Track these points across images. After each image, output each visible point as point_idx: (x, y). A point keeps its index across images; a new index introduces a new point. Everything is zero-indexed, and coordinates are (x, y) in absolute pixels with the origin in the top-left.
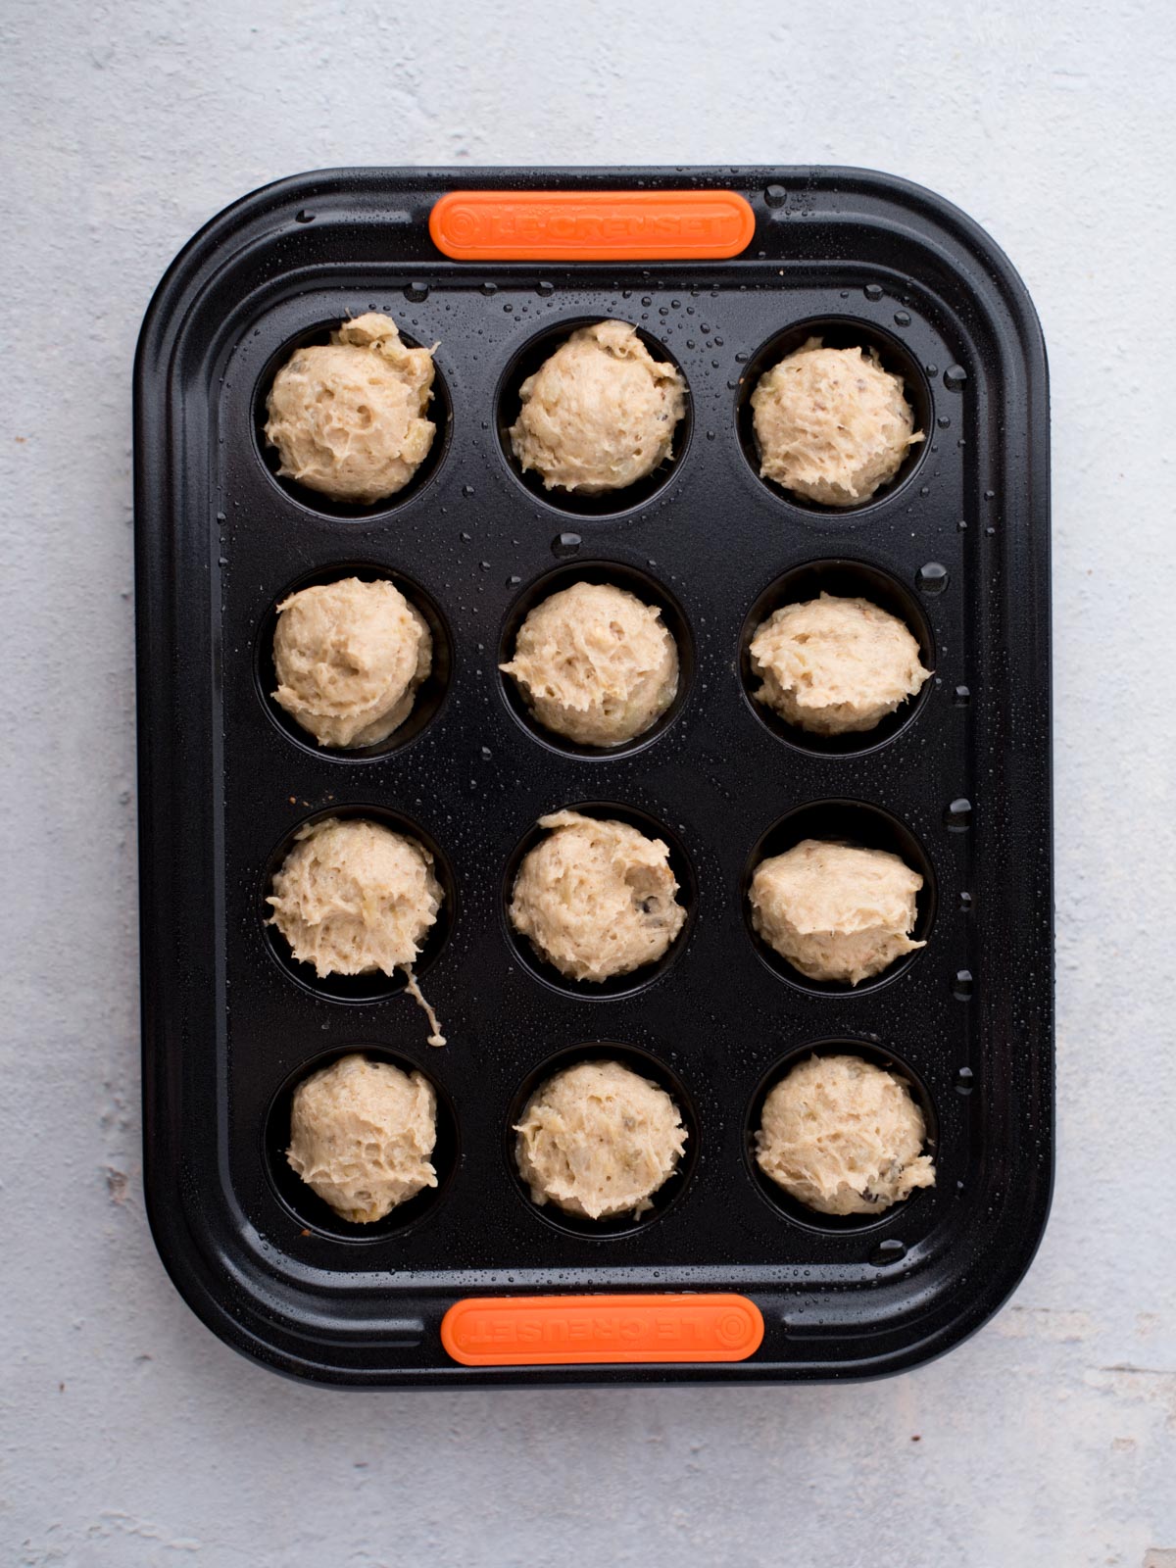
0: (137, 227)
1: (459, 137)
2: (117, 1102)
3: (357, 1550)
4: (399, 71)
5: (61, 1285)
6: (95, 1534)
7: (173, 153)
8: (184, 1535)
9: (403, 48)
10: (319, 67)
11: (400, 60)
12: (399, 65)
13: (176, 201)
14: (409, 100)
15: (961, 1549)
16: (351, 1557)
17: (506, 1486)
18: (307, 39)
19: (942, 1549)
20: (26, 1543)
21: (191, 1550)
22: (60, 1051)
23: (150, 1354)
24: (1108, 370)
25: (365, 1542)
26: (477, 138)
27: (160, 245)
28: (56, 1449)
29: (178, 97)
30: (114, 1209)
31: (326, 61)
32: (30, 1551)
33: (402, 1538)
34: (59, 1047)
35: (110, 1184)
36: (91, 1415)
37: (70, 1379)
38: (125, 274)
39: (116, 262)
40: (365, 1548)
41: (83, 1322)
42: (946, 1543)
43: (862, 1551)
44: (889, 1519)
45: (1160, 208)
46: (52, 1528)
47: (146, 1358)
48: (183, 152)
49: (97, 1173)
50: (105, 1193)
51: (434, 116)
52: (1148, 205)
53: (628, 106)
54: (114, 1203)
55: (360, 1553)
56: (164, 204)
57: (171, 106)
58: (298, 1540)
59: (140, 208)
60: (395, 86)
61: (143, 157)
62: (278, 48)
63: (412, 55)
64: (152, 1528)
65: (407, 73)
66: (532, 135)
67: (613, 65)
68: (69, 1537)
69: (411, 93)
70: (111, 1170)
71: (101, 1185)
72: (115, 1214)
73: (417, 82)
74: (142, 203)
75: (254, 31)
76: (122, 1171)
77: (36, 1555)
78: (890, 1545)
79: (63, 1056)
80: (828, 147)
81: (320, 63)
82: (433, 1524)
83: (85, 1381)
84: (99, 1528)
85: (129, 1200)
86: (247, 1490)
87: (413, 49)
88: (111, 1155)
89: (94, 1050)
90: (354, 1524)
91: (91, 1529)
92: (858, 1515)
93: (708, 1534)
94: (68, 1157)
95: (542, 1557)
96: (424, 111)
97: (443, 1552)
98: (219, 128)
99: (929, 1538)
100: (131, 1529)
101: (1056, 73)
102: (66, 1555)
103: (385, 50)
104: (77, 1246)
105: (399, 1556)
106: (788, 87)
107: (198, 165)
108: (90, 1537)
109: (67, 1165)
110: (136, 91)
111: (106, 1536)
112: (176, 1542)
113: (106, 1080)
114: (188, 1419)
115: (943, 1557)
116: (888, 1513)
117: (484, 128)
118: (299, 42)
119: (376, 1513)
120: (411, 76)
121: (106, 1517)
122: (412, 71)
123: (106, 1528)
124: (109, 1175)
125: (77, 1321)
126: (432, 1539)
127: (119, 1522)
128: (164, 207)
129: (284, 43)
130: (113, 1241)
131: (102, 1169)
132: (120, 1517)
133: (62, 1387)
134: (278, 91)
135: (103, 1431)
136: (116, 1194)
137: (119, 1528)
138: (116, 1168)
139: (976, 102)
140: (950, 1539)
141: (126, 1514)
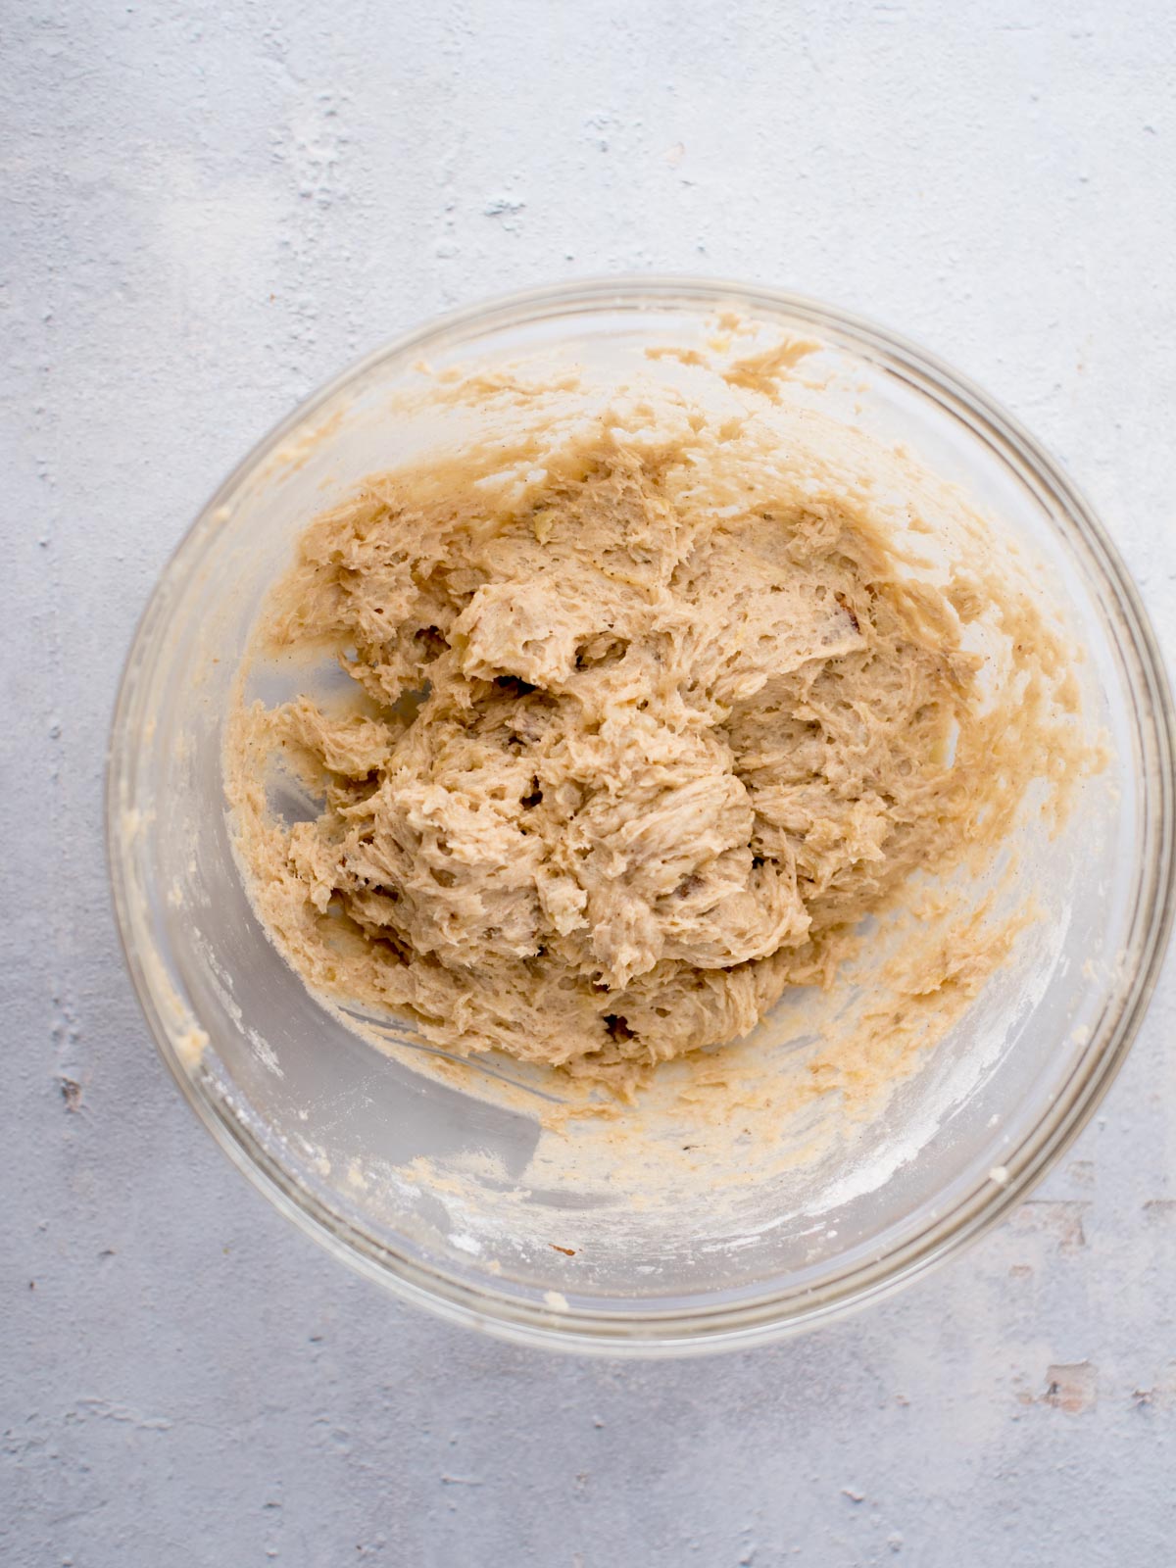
0: (33, 199)
1: (327, 99)
2: (67, 1016)
3: (317, 1418)
4: (267, 41)
5: (25, 1190)
6: (72, 1420)
7: (61, 128)
8: (155, 1415)
9: (269, 19)
10: (193, 42)
11: (268, 31)
12: (267, 35)
13: (67, 173)
14: (279, 67)
15: (877, 1378)
16: (312, 1425)
17: (452, 1350)
18: (179, 15)
19: (860, 1379)
20: (8, 1433)
21: (162, 1429)
22: (9, 972)
23: (112, 1249)
24: (942, 280)
25: (324, 1410)
26: (345, 99)
27: (55, 215)
28: (30, 1343)
29: (63, 77)
30: (70, 1116)
31: (199, 36)
32: (13, 1440)
33: (358, 1404)
34: (9, 968)
35: (65, 1093)
36: (61, 1310)
37: (39, 1278)
38: (24, 244)
39: (14, 234)
40: (324, 1416)
41: (47, 1224)
42: (863, 1374)
43: (786, 1386)
44: (809, 1356)
45: (980, 127)
46: (31, 1418)
47: (109, 1253)
48: (71, 127)
49: (52, 1083)
50: (60, 1101)
51: (302, 81)
52: (969, 126)
53: (482, 61)
54: (70, 1111)
55: (322, 1421)
56: (56, 177)
57: (57, 85)
58: (262, 1413)
59: (35, 182)
60: (264, 55)
61: (34, 134)
62: (153, 26)
63: (279, 25)
64: (125, 1411)
65: (275, 42)
66: (395, 93)
67: (466, 24)
68: (47, 1425)
69: (280, 60)
70: (65, 1080)
71: (57, 1094)
72: (71, 1121)
73: (285, 49)
74: (35, 177)
75: (130, 11)
76: (75, 1080)
77: (17, 1443)
78: (811, 1379)
79: (13, 976)
80: (670, 88)
81: (193, 37)
82: (387, 1389)
83: (53, 1279)
84: (74, 1414)
85: (83, 1107)
86: (211, 1370)
87: (279, 20)
88: (64, 1066)
89: (42, 969)
90: (313, 1395)
91: (68, 1416)
92: (780, 1354)
93: (643, 1381)
94: (24, 1070)
95: (490, 1412)
96: (293, 76)
97: (398, 1414)
98: (103, 103)
99: (847, 1370)
100: (105, 1413)
101: (877, 8)
102: (45, 1442)
103: (253, 22)
104: (38, 1152)
105: (357, 1421)
106: (630, 35)
107: (86, 138)
108: (67, 1423)
109: (25, 1078)
110: (23, 73)
111: (82, 1421)
112: (146, 1423)
113: (55, 996)
114: (152, 1308)
115: (860, 1388)
116: (808, 1350)
117: (350, 89)
118: (173, 19)
119: (333, 1382)
120: (279, 45)
121: (80, 1404)
122: (280, 40)
123: (82, 1414)
124: (63, 1084)
125: (42, 1223)
126: (387, 1403)
127: (94, 1407)
128: (56, 180)
129: (158, 20)
130: (71, 1146)
131: (56, 1079)
132: (94, 1402)
133: (32, 1285)
134: (156, 65)
135: (73, 1323)
136: (71, 1102)
137: (94, 1413)
138: (70, 1078)
139: (804, 39)
140: (867, 1369)
141: (99, 1399)
